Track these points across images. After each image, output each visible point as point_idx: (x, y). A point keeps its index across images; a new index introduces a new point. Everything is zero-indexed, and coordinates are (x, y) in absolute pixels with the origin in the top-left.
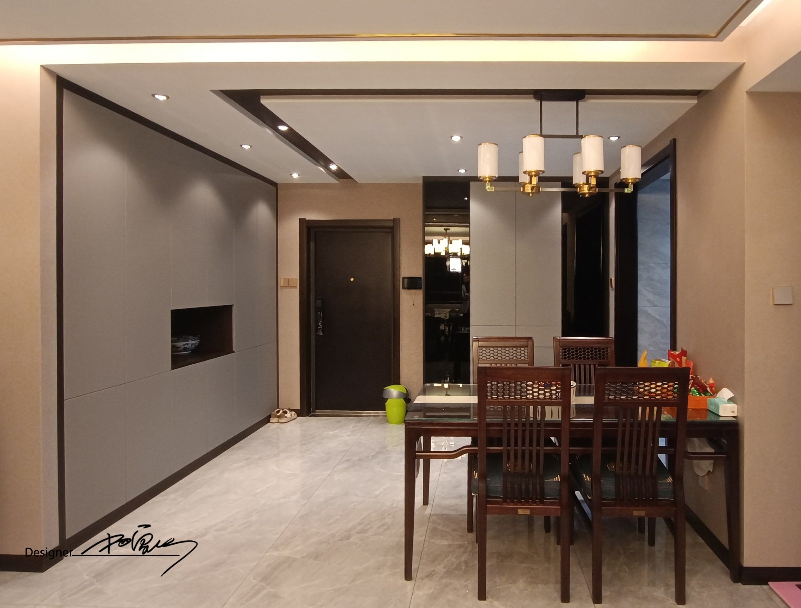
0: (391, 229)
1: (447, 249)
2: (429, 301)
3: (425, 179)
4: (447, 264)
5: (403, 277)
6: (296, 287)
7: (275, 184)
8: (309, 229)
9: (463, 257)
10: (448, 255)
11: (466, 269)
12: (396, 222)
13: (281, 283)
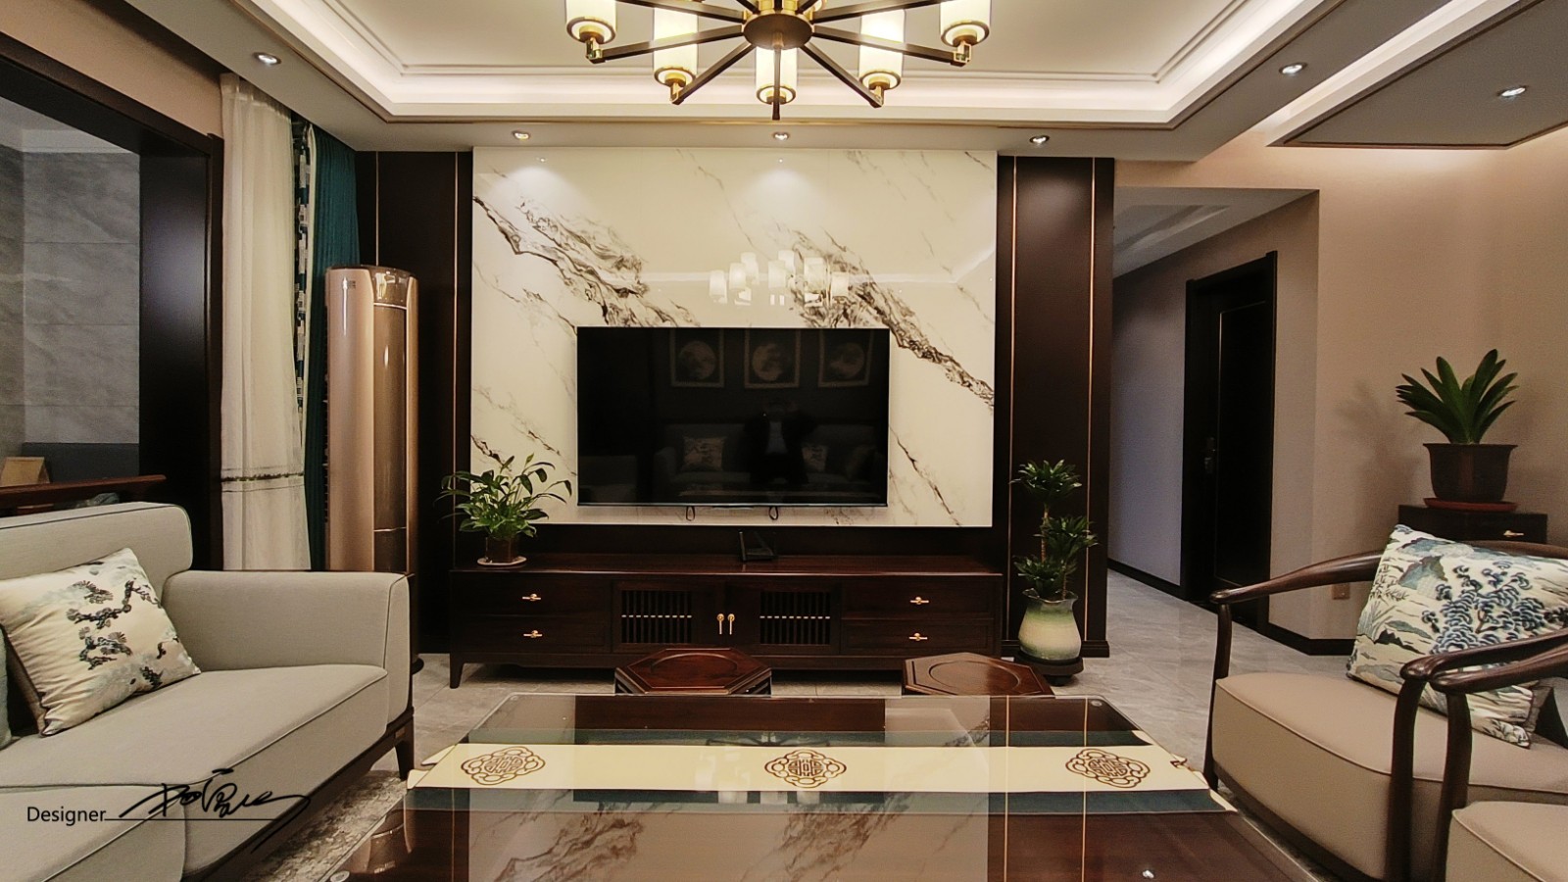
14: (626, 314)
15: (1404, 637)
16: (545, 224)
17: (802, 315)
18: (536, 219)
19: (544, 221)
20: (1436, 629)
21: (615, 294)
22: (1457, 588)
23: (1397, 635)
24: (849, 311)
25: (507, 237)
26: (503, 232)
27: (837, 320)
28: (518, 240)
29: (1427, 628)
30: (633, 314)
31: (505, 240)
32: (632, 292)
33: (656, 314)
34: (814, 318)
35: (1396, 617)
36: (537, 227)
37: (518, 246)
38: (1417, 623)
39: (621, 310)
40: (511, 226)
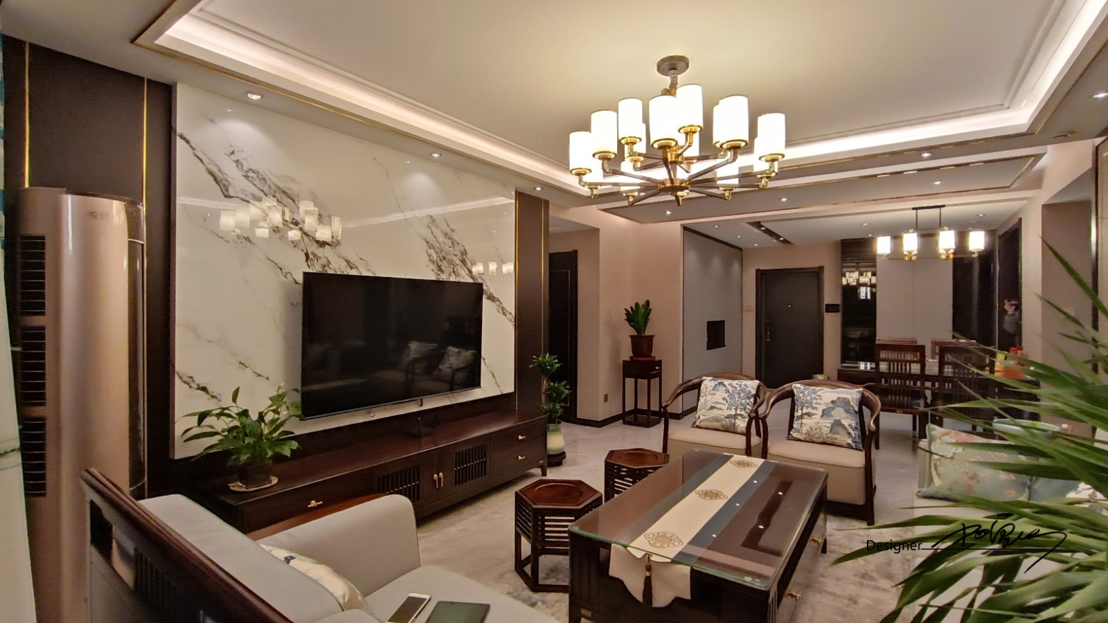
0: (817, 273)
1: (858, 280)
2: (846, 324)
3: (842, 240)
4: (858, 291)
5: (827, 305)
6: (753, 311)
7: (740, 249)
8: (762, 275)
9: (873, 286)
10: (860, 285)
11: (873, 295)
12: (821, 268)
13: (745, 308)
14: (324, 261)
15: (718, 406)
16: (255, 176)
17: (433, 270)
18: (245, 168)
19: (254, 172)
20: (727, 402)
21: (316, 245)
22: (730, 389)
23: (716, 406)
24: (455, 270)
25: (215, 179)
26: (212, 174)
27: (450, 275)
28: (227, 184)
29: (725, 402)
30: (329, 262)
31: (214, 182)
32: (328, 244)
33: (345, 263)
34: (439, 272)
35: (714, 401)
36: (247, 177)
37: (227, 190)
38: (722, 401)
39: (320, 257)
40: (220, 170)
